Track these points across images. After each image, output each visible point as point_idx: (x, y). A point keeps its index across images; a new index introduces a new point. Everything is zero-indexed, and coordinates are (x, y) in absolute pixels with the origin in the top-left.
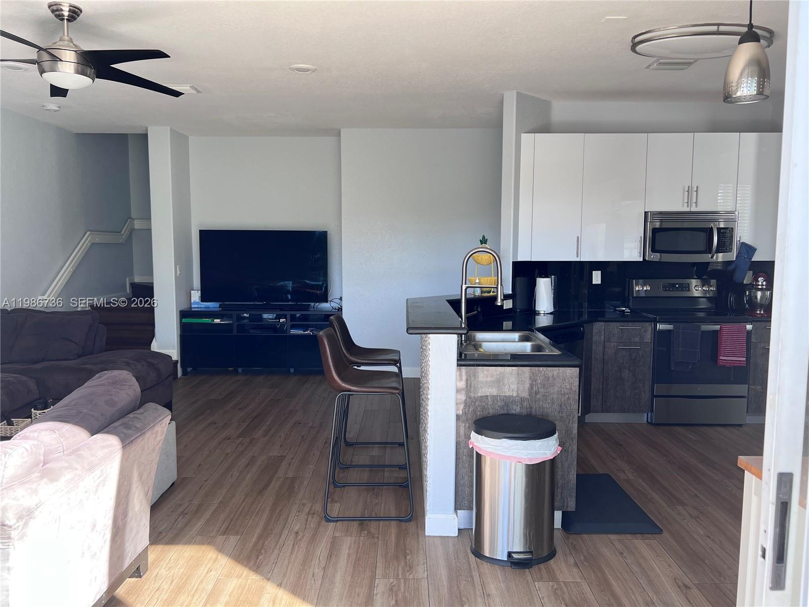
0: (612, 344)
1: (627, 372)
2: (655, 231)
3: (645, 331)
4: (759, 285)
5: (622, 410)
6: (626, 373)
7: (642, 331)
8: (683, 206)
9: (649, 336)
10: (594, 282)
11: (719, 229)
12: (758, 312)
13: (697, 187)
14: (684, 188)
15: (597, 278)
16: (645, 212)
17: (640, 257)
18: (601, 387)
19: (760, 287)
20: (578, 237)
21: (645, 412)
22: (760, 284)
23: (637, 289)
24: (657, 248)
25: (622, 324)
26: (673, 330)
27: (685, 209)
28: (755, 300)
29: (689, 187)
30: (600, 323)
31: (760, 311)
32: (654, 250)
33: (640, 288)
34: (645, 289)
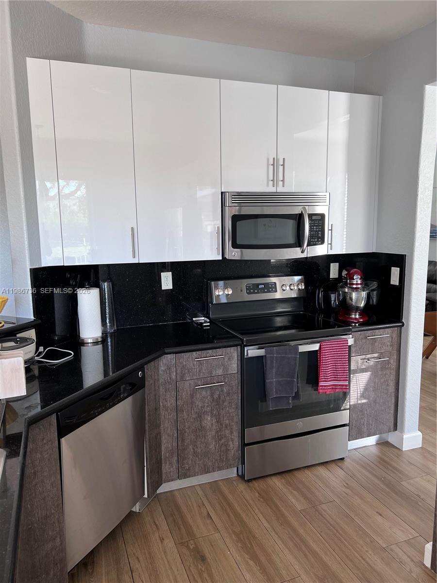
0: (187, 384)
1: (209, 419)
2: (236, 219)
3: (229, 359)
4: (353, 284)
5: (206, 470)
6: (207, 419)
7: (226, 360)
8: (268, 185)
9: (235, 366)
10: (164, 288)
11: (310, 216)
12: (353, 316)
13: (284, 159)
14: (268, 160)
15: (167, 281)
16: (222, 193)
17: (219, 254)
18: (175, 444)
19: (355, 286)
20: (132, 229)
21: (234, 467)
22: (355, 282)
23: (217, 293)
24: (239, 242)
25: (199, 353)
26: (265, 356)
27: (271, 189)
28: (350, 301)
29: (274, 159)
30: (169, 356)
31: (355, 315)
32: (235, 245)
33: (221, 292)
34: (226, 293)
